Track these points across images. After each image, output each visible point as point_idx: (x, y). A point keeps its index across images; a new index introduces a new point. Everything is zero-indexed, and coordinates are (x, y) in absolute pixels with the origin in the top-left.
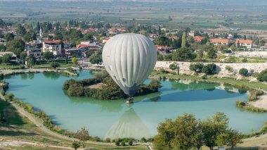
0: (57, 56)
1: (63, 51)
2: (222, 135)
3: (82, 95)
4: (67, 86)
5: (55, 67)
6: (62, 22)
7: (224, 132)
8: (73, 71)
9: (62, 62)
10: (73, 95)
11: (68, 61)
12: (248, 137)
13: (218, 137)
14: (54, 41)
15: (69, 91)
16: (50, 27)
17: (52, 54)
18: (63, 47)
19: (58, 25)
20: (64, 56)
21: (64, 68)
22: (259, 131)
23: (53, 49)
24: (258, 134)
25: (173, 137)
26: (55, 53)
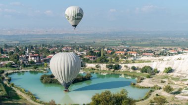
0: (36, 63)
1: (40, 60)
2: (125, 101)
3: (51, 82)
4: (42, 78)
5: (35, 68)
6: (38, 45)
7: (126, 99)
8: (45, 70)
9: (39, 65)
10: (46, 83)
11: (42, 65)
12: (138, 101)
13: (123, 102)
14: (35, 55)
15: (44, 81)
16: (32, 48)
17: (34, 61)
18: (39, 58)
19: (36, 46)
20: (40, 62)
21: (40, 68)
22: (143, 98)
23: (34, 59)
24: (143, 100)
25: (100, 103)
26: (35, 61)
